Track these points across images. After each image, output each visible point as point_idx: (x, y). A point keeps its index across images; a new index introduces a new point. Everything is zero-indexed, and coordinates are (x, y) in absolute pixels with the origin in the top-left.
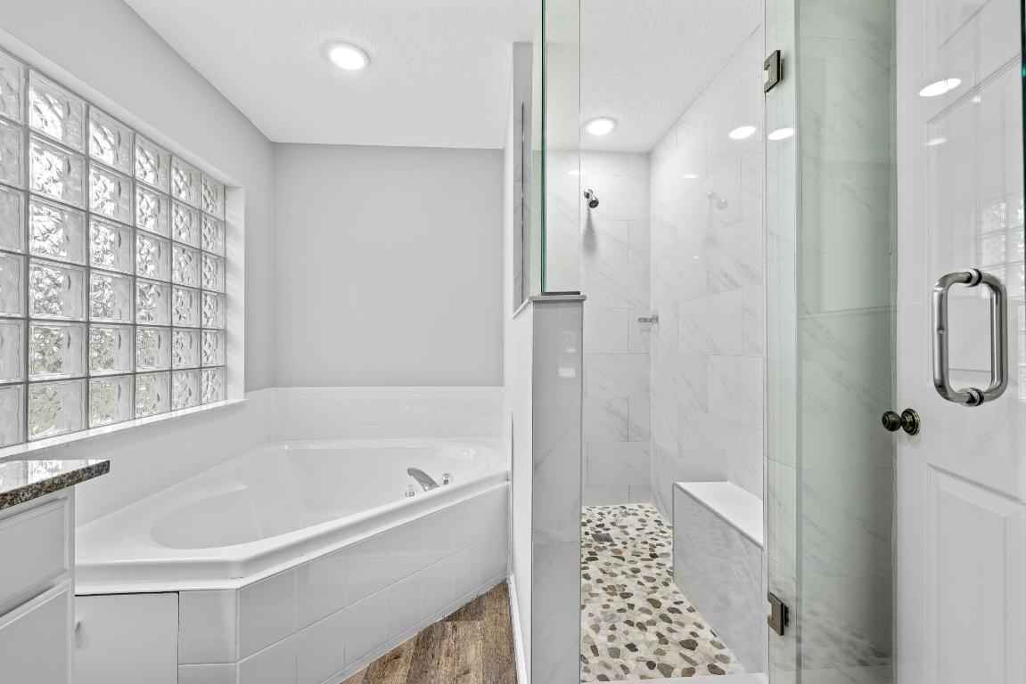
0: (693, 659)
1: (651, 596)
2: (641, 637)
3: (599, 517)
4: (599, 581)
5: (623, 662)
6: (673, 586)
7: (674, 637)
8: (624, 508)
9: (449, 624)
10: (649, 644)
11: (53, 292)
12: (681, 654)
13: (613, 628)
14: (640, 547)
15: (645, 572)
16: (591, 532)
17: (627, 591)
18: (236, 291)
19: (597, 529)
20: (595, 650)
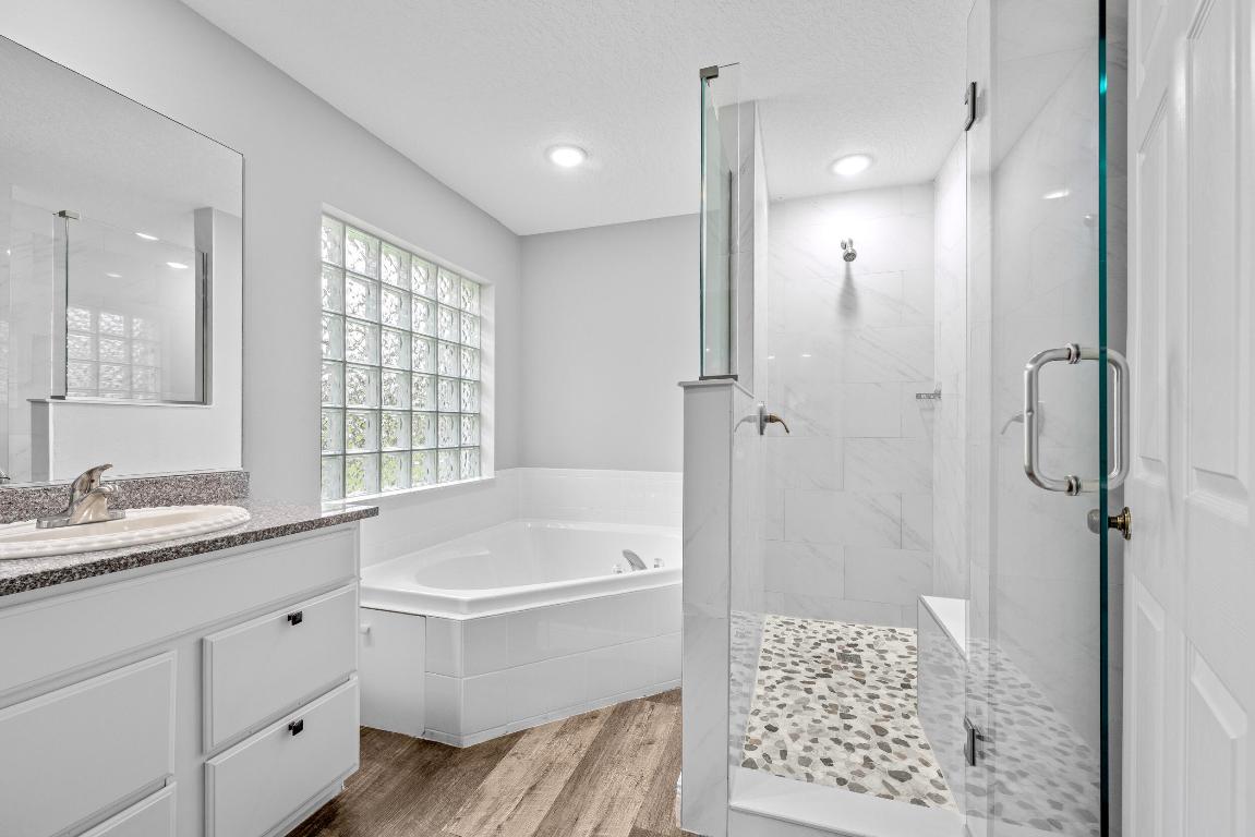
0: (897, 789)
1: (880, 724)
2: (844, 756)
3: (855, 636)
4: (822, 698)
5: (810, 771)
6: (914, 720)
7: (886, 765)
8: (893, 631)
9: (648, 703)
10: (849, 764)
11: (360, 388)
12: (884, 781)
13: (815, 741)
14: (892, 674)
15: (886, 700)
16: (836, 650)
17: (851, 712)
18: (489, 378)
19: (846, 648)
20: (784, 754)
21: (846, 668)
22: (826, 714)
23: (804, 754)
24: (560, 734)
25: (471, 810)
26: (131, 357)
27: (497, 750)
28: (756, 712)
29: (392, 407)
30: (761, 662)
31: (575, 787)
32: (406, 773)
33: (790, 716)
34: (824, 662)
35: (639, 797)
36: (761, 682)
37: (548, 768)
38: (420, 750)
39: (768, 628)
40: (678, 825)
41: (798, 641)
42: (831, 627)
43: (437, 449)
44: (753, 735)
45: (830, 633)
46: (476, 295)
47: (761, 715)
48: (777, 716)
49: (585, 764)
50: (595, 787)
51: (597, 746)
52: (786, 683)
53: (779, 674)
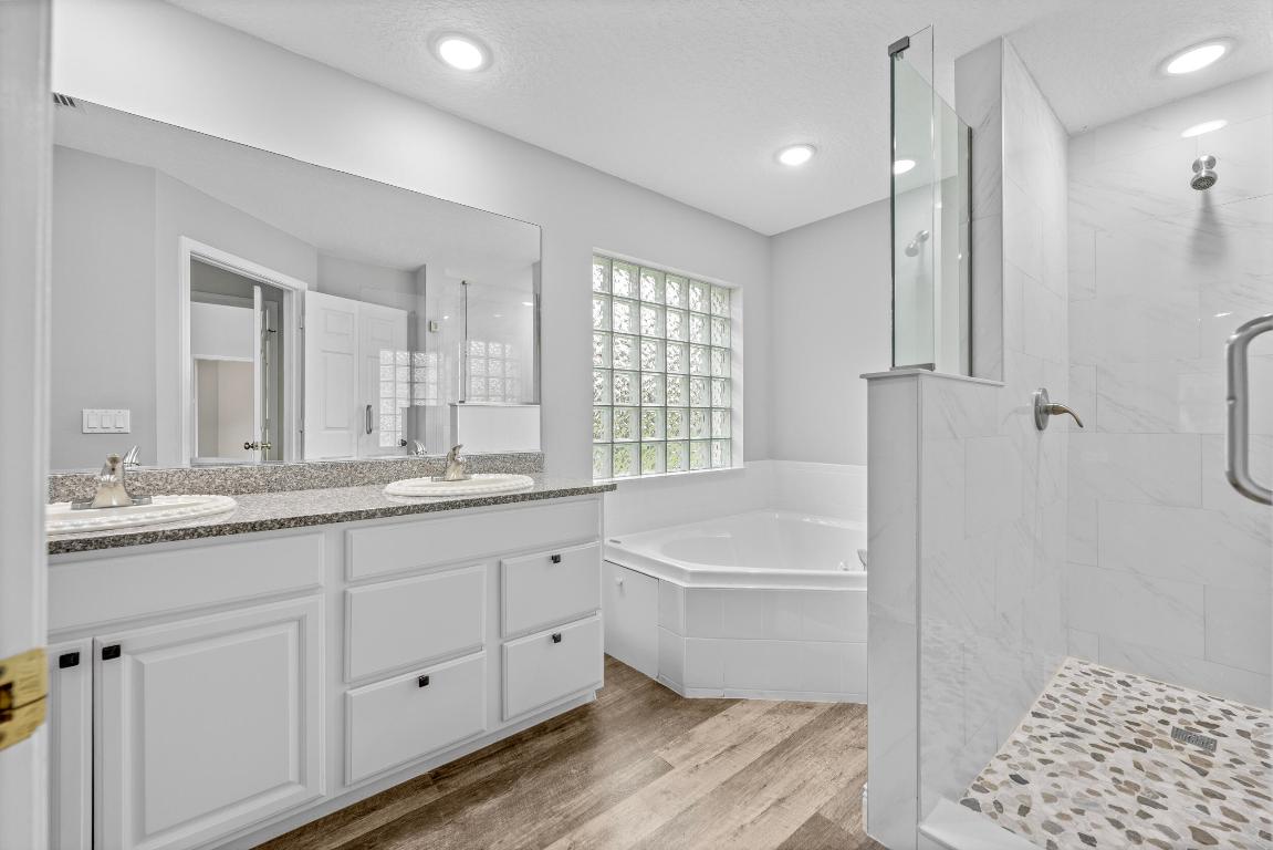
1: (1206, 829)
2: (1119, 842)
3: (1218, 714)
4: (1117, 770)
5: (1056, 840)
13: (1079, 812)
16: (1174, 724)
17: (1160, 801)
18: (738, 375)
19: (1194, 726)
20: (1024, 810)
21: (1179, 749)
22: (1114, 790)
23: (1055, 820)
24: (769, 712)
25: (680, 745)
26: (504, 372)
27: (712, 708)
28: (1005, 757)
29: (650, 405)
30: (1036, 707)
31: (772, 760)
32: (639, 702)
33: (1052, 775)
34: (1142, 732)
35: (832, 791)
36: (1026, 728)
37: (752, 736)
38: (653, 689)
39: (1066, 672)
40: (865, 828)
41: (1108, 698)
42: (1176, 694)
43: (690, 440)
44: (989, 778)
45: (1172, 700)
46: (727, 298)
47: (1010, 761)
48: (1033, 769)
49: (787, 744)
50: (790, 766)
51: (803, 733)
52: (1066, 739)
53: (1061, 727)
